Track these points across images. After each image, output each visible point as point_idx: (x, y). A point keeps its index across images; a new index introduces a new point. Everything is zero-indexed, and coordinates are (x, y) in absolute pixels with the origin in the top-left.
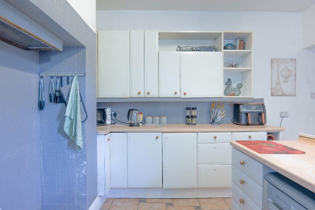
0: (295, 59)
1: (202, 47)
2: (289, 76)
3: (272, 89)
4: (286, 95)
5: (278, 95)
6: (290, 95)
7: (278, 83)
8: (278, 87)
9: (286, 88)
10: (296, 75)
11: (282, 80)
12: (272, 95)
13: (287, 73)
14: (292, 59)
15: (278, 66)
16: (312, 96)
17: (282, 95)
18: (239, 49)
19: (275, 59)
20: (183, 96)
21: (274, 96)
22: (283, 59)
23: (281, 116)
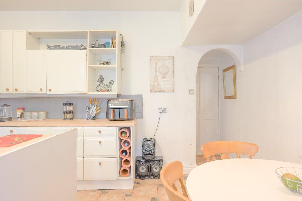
0: (173, 57)
1: (70, 46)
2: (167, 73)
3: (150, 86)
4: (164, 92)
5: (156, 92)
6: (168, 92)
7: (156, 80)
8: (156, 84)
9: (164, 84)
10: (173, 72)
11: (160, 76)
12: (151, 91)
13: (165, 70)
14: (169, 57)
15: (156, 63)
16: (190, 92)
17: (160, 91)
18: (112, 48)
19: (153, 57)
20: (48, 93)
21: (152, 92)
22: (161, 56)
23: (159, 112)
